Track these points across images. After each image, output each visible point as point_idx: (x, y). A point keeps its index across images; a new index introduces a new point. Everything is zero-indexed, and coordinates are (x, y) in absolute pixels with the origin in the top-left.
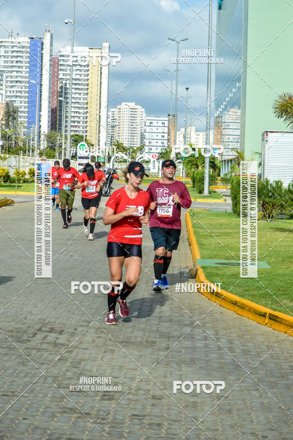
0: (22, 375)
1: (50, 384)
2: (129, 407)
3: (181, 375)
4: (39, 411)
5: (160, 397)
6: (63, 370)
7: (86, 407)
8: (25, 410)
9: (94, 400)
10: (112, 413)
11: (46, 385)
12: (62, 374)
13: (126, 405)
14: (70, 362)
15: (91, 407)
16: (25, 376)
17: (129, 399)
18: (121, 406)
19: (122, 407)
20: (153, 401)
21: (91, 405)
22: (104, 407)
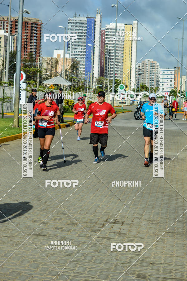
0: (98, 261)
1: (121, 270)
6: (128, 257)
11: (117, 271)
12: (128, 261)
16: (100, 263)
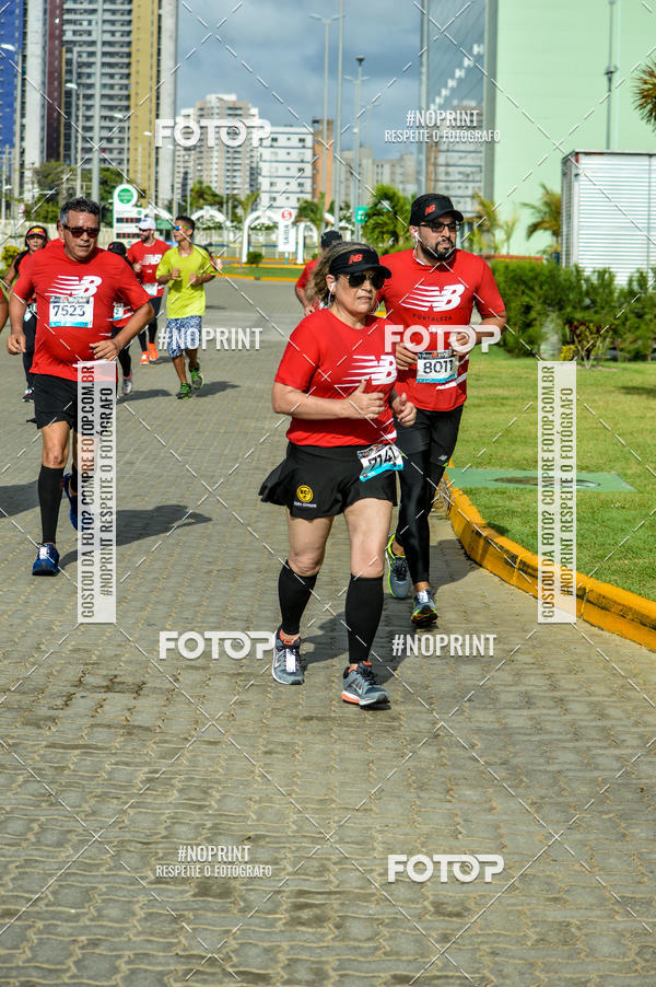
0: (51, 838)
2: (377, 948)
3: (497, 827)
4: (116, 970)
5: (458, 909)
6: (163, 818)
7: (253, 952)
8: (74, 970)
9: (272, 924)
10: (332, 973)
12: (164, 833)
13: (369, 939)
14: (180, 791)
15: (267, 951)
16: (60, 844)
17: (371, 919)
18: (352, 943)
19: (355, 948)
20: (442, 925)
21: (266, 945)
22: (303, 948)
